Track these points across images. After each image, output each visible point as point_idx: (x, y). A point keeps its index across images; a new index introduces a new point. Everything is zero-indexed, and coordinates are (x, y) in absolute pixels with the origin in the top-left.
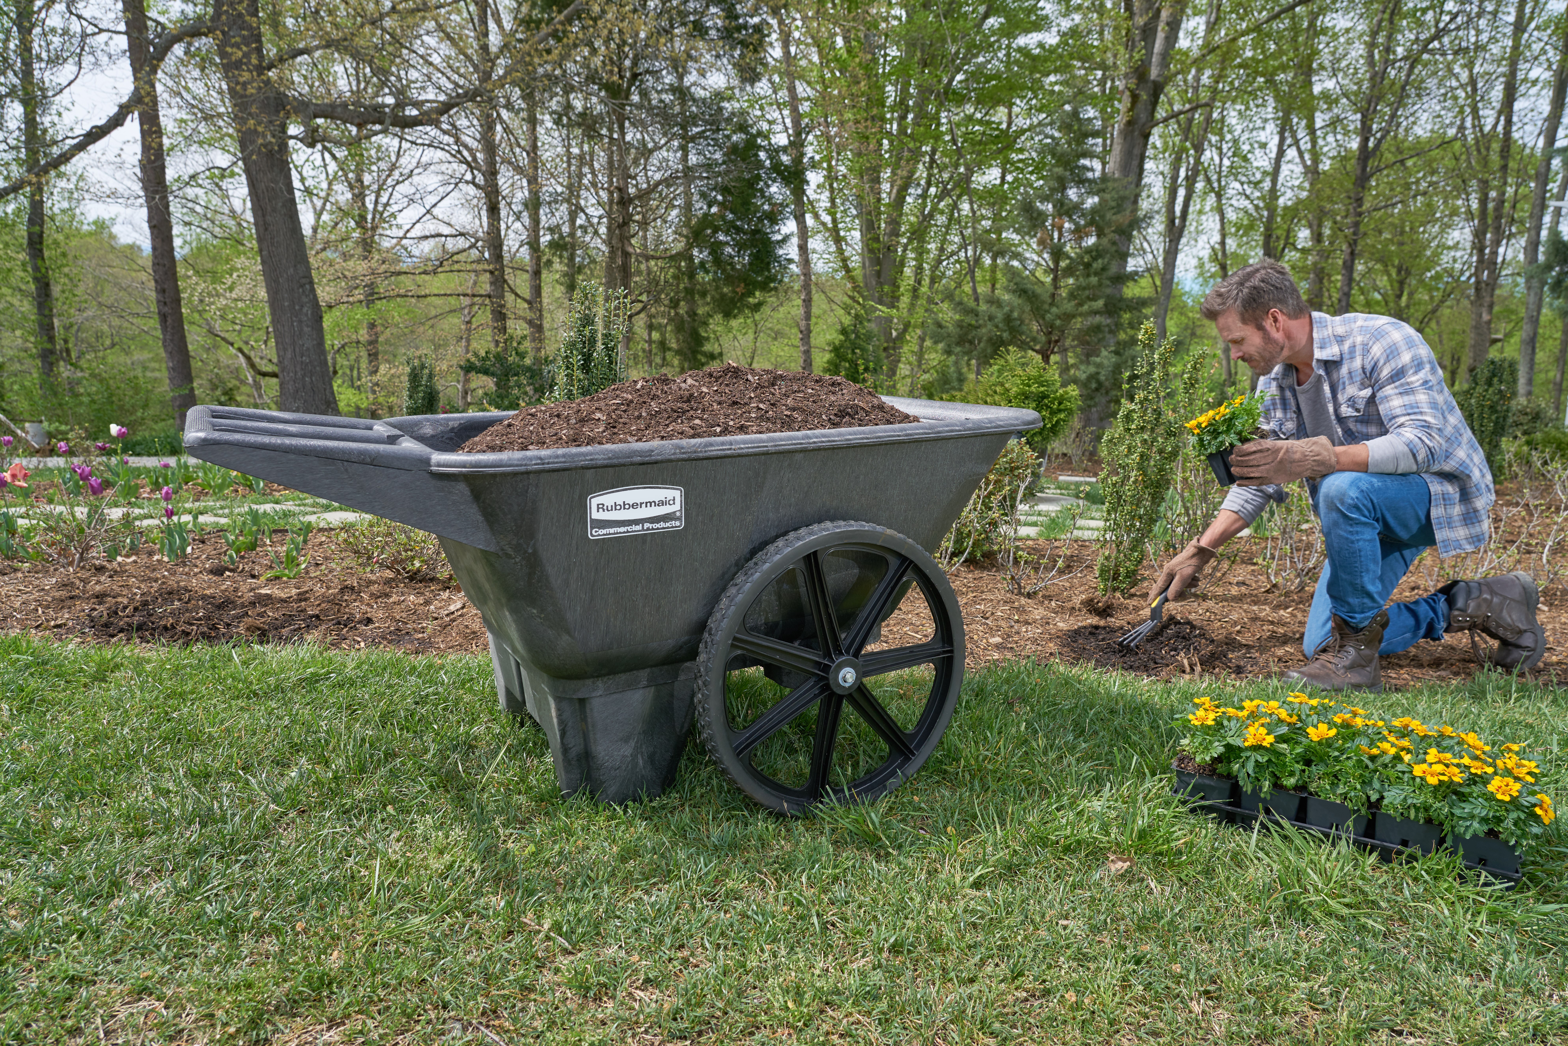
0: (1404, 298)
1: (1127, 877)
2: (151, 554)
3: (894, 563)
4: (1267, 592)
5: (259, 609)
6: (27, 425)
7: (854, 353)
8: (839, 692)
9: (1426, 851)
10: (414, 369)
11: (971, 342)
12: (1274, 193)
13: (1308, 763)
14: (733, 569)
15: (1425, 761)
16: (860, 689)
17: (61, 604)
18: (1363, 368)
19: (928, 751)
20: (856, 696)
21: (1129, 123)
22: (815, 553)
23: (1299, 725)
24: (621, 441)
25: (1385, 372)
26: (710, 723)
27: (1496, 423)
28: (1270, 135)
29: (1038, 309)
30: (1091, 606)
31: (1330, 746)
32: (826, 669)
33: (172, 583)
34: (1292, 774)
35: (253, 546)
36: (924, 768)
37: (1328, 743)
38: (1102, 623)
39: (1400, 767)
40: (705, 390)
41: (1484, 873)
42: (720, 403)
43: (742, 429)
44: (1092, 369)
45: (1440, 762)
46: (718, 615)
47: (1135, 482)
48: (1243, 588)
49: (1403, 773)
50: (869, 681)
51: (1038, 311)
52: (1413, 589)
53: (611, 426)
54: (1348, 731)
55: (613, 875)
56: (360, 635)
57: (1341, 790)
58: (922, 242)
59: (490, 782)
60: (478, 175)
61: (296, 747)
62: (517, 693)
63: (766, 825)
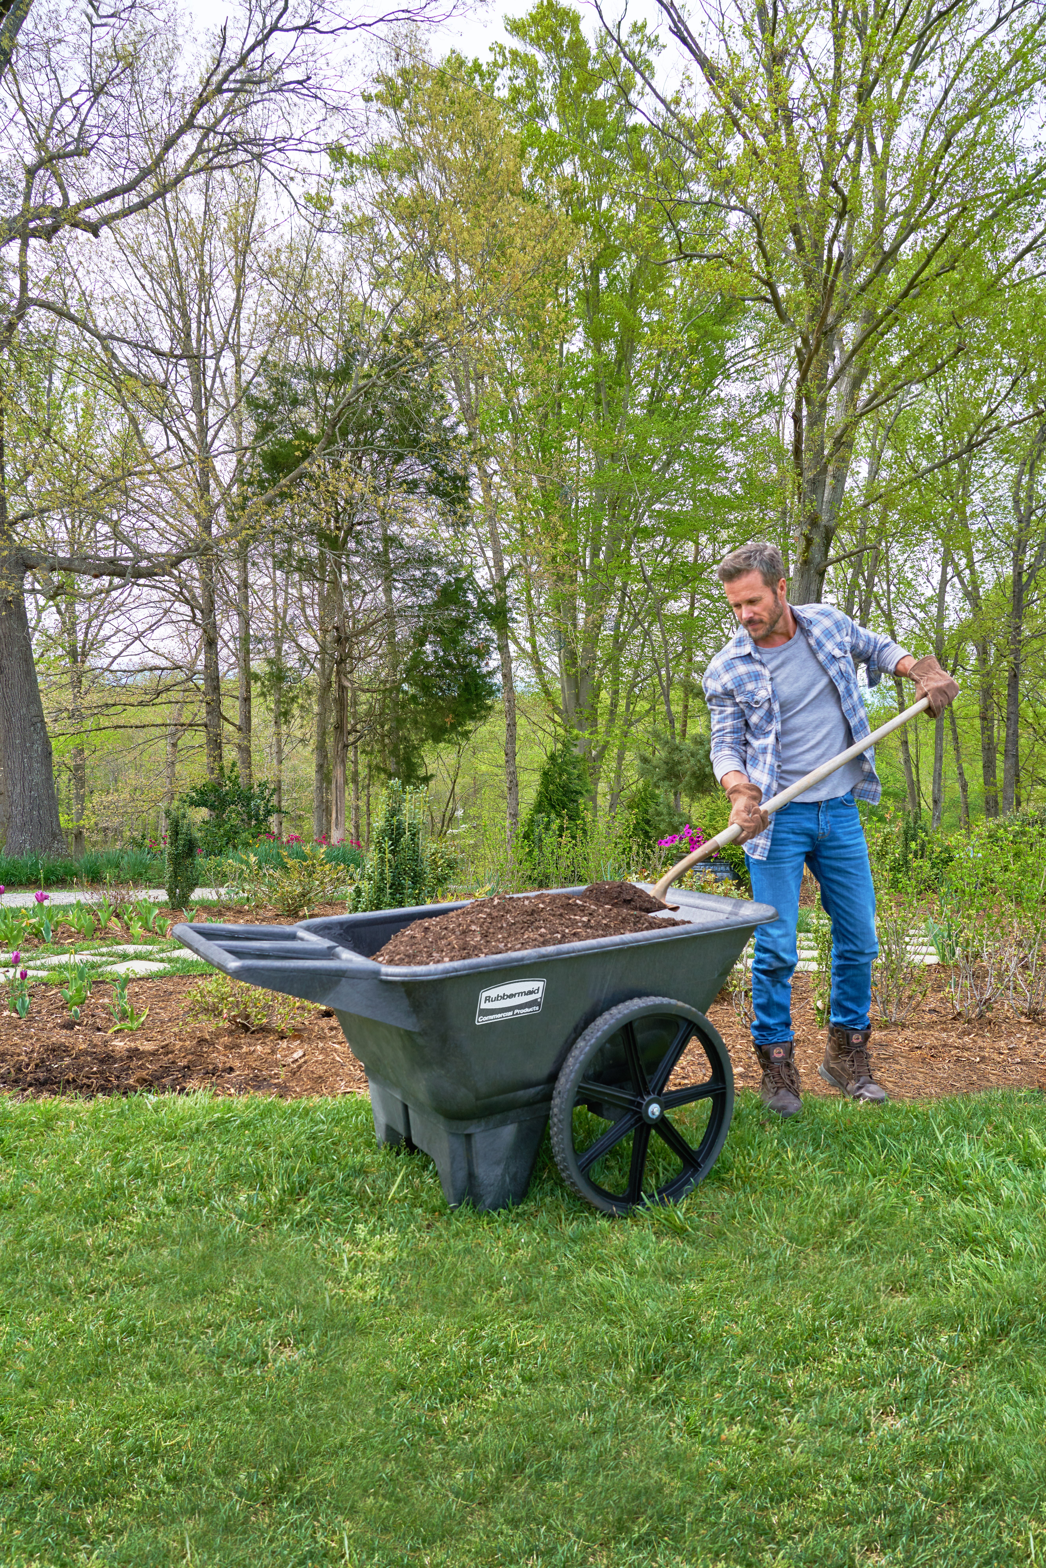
3: (684, 1026)
4: (955, 1018)
8: (649, 1122)
12: (941, 617)
16: (663, 1119)
19: (713, 1165)
20: (660, 1124)
22: (631, 1023)
26: (563, 1149)
28: (933, 564)
32: (640, 1105)
36: (708, 1177)
46: (567, 1071)
50: (666, 1113)
53: (485, 936)
56: (228, 1082)
58: (616, 666)
59: (393, 1199)
60: (197, 612)
61: (235, 1178)
62: (401, 1129)
63: (604, 1224)
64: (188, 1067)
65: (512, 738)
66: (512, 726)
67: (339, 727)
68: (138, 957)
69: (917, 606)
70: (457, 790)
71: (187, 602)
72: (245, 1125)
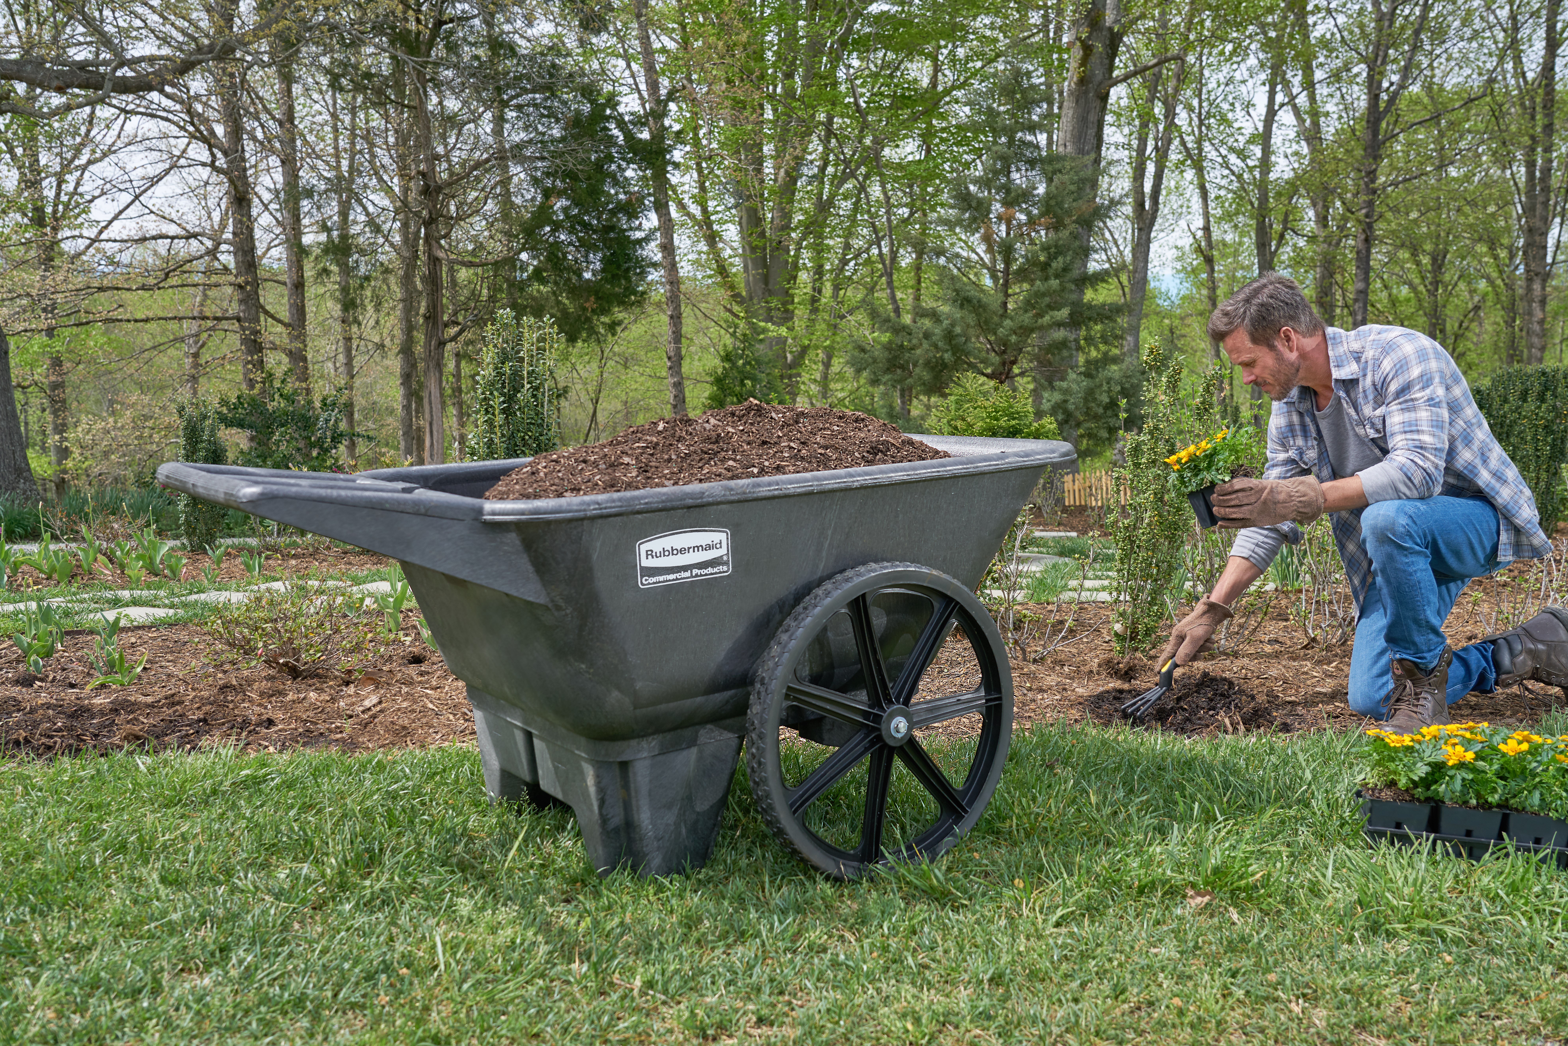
1: (1208, 910)
3: (937, 605)
4: (1305, 647)
7: (743, 384)
8: (892, 743)
10: (191, 420)
11: (903, 367)
12: (1266, 165)
14: (778, 617)
16: (912, 742)
18: (1374, 385)
19: (981, 813)
20: (907, 749)
21: (1082, 81)
22: (864, 595)
24: (657, 485)
25: (1393, 388)
26: (764, 782)
28: (1256, 89)
29: (986, 322)
30: (1111, 668)
32: (878, 718)
35: (51, 652)
36: (977, 828)
38: (1126, 686)
40: (731, 430)
42: (749, 443)
43: (779, 469)
44: (1057, 397)
46: (771, 664)
47: (1149, 525)
48: (1277, 647)
50: (918, 733)
51: (986, 326)
53: (643, 470)
56: (264, 739)
58: (820, 236)
59: (512, 867)
60: (219, 155)
61: (273, 849)
63: (826, 889)
64: (205, 721)
65: (678, 336)
66: (676, 319)
67: (432, 317)
68: (136, 602)
69: (1232, 149)
70: (601, 418)
71: (205, 140)
72: (290, 785)
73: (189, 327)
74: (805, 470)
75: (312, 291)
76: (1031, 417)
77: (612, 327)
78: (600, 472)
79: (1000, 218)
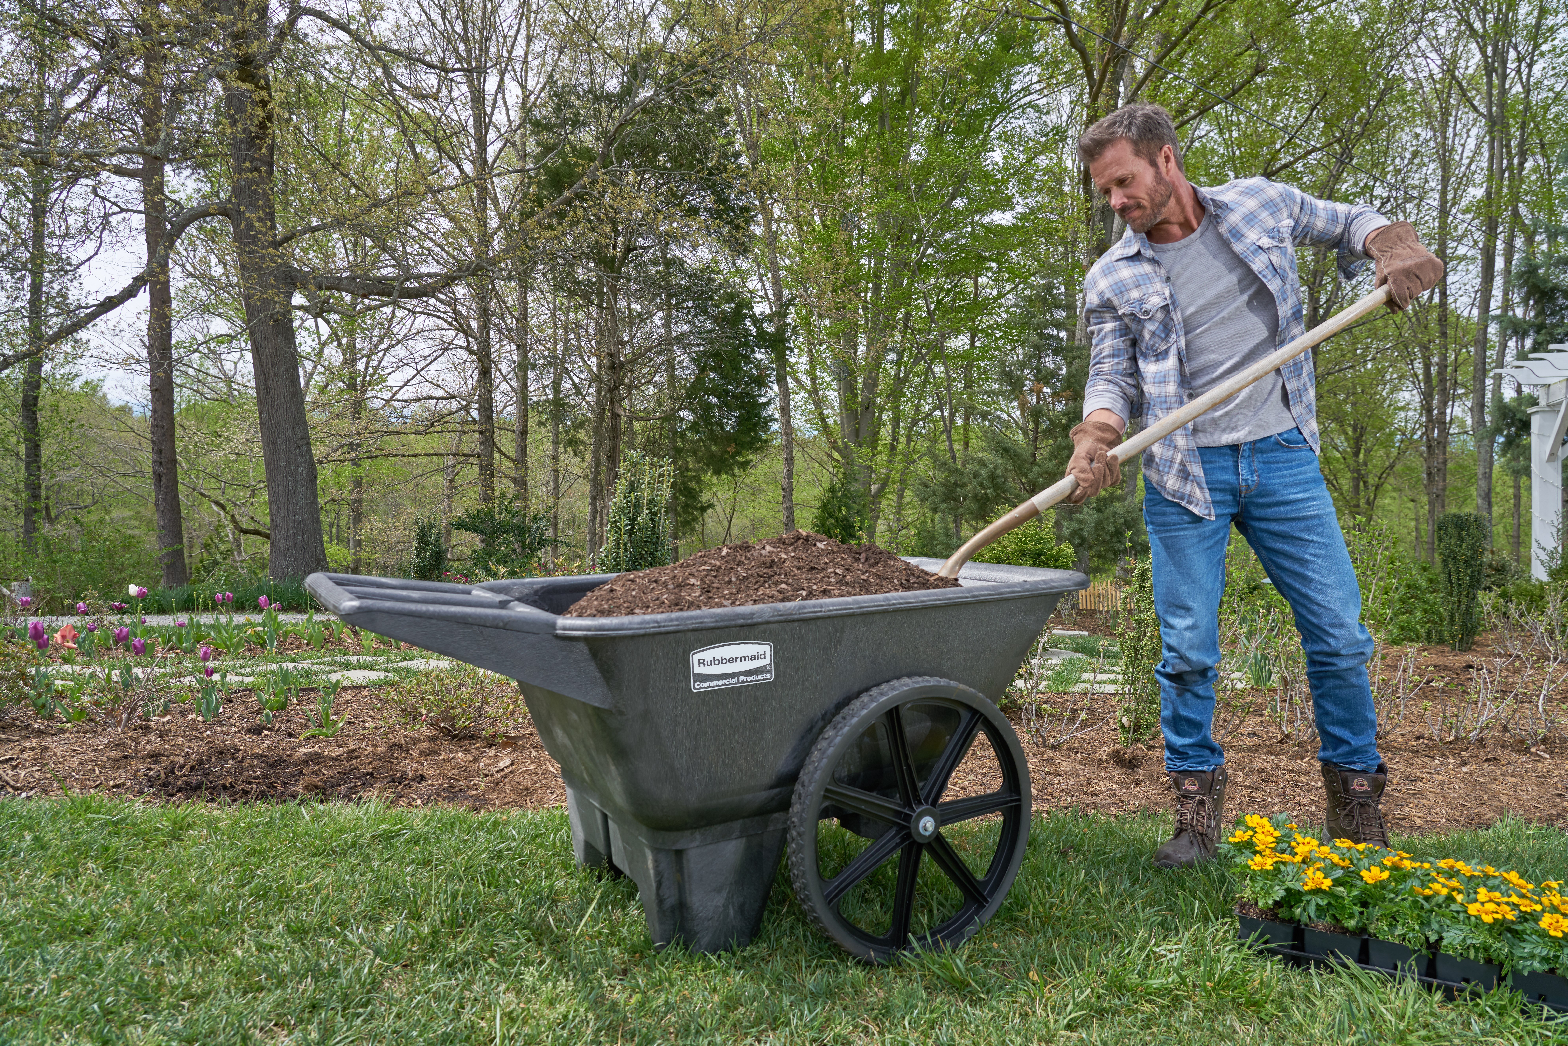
0: (1361, 456)
2: (184, 713)
3: (965, 715)
4: (1281, 742)
5: (312, 767)
6: (14, 584)
8: (920, 840)
9: (1488, 988)
10: (422, 529)
11: (955, 499)
13: (1365, 905)
14: (820, 724)
15: (1476, 901)
16: (938, 838)
17: (117, 763)
19: (999, 900)
20: (934, 845)
22: (897, 708)
23: (1352, 868)
24: (717, 605)
26: (804, 873)
27: (1471, 577)
29: (1020, 467)
30: (1115, 756)
31: (1384, 888)
32: (908, 817)
33: (218, 741)
34: (1351, 916)
35: (283, 706)
36: (996, 915)
37: (1382, 885)
38: (1129, 774)
39: (1454, 907)
41: (1546, 1008)
42: (799, 568)
43: (825, 593)
44: (1075, 526)
45: (1491, 901)
46: (811, 768)
48: (1255, 739)
49: (1458, 912)
50: (943, 830)
51: (1019, 470)
52: (1418, 738)
53: (706, 590)
54: (1399, 874)
55: (721, 1023)
56: (415, 792)
57: (1399, 931)
59: (582, 934)
60: (473, 341)
61: (386, 903)
62: (601, 846)
63: (857, 973)
64: (371, 774)
65: (790, 474)
66: (790, 461)
68: (361, 666)
70: (734, 531)
71: (464, 332)
73: (451, 460)
74: (849, 594)
75: (532, 437)
76: (1053, 542)
77: (744, 465)
78: (669, 592)
79: (1031, 391)
